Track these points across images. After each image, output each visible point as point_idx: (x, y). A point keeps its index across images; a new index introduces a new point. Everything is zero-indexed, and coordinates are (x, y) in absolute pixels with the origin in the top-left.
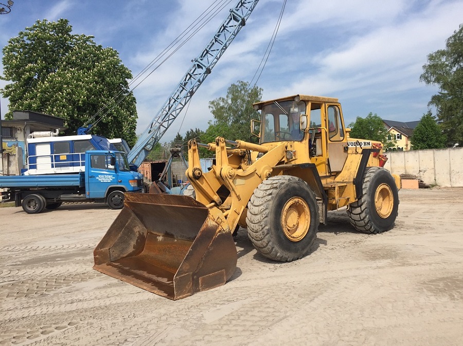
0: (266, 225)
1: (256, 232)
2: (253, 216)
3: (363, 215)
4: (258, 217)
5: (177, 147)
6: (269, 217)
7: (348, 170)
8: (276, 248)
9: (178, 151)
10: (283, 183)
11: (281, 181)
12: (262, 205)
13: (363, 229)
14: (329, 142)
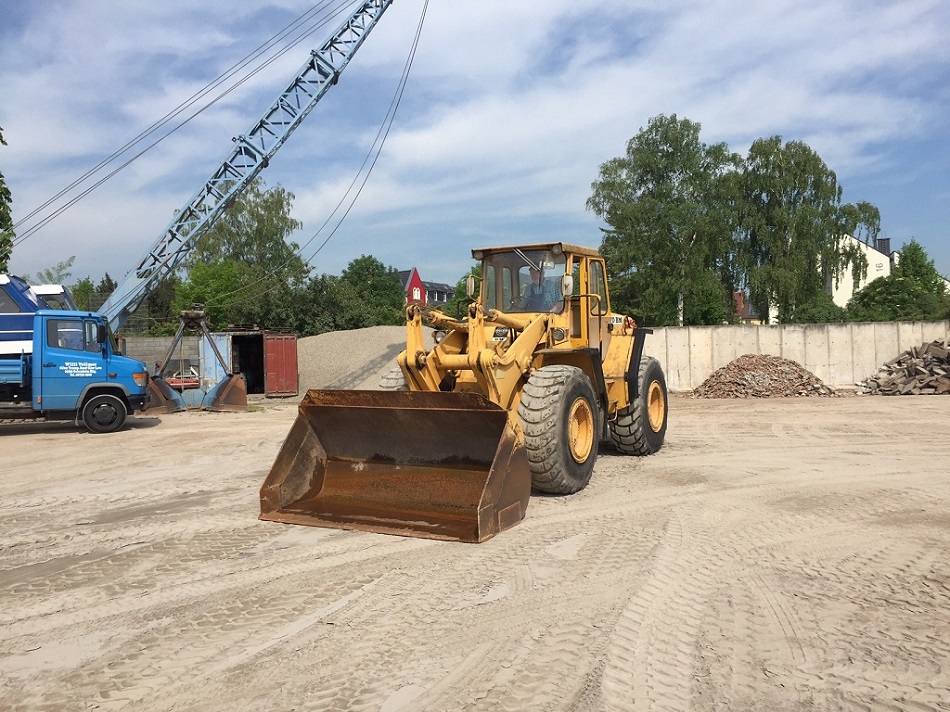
0: (553, 438)
1: (537, 449)
2: (530, 425)
3: (635, 426)
4: (541, 426)
5: (195, 308)
6: (558, 426)
7: (614, 359)
8: (564, 472)
9: (199, 317)
10: (568, 377)
11: (566, 374)
12: (546, 408)
13: (631, 449)
14: (590, 316)
